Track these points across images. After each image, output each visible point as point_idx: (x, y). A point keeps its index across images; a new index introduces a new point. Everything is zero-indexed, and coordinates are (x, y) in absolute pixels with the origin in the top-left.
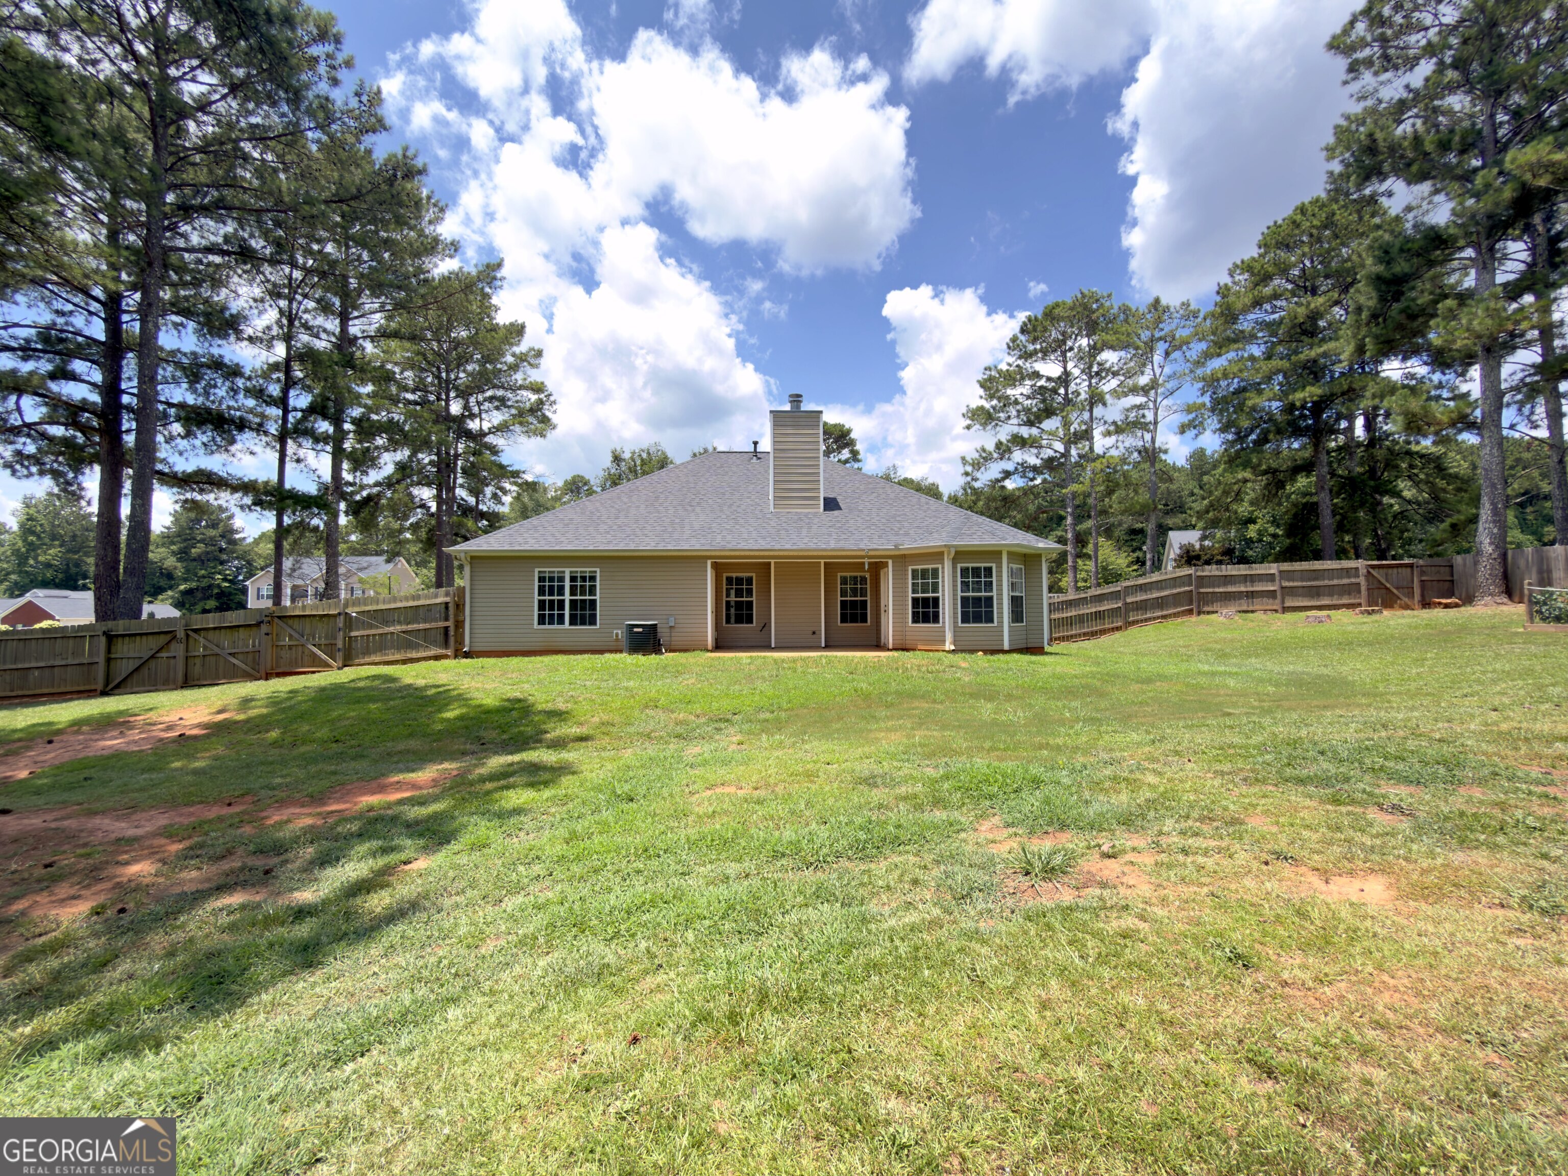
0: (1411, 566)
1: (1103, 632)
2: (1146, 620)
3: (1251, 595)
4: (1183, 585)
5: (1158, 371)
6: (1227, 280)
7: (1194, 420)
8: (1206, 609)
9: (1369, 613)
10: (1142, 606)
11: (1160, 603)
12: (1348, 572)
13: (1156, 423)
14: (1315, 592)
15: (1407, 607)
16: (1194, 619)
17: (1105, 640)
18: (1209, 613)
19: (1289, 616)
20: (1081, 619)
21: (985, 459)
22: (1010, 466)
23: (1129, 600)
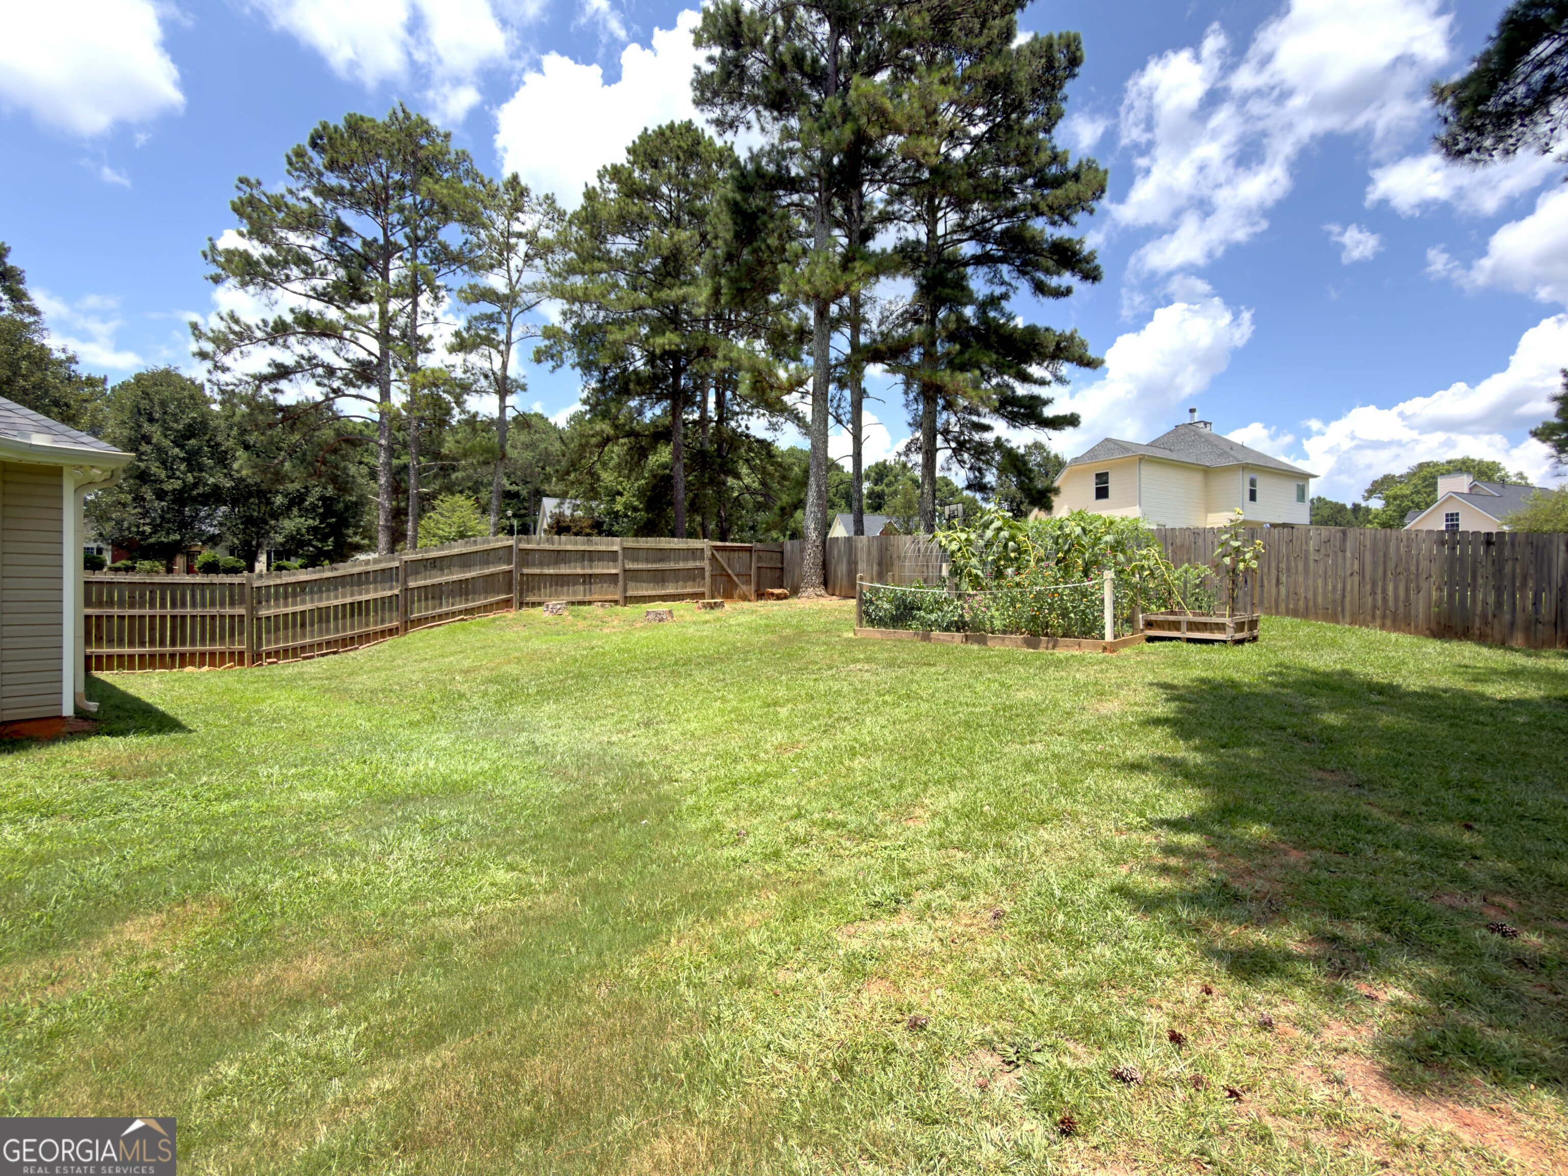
0: (749, 550)
1: (365, 638)
2: (441, 617)
3: (588, 579)
4: (499, 561)
5: (515, 276)
6: (595, 183)
7: (550, 347)
8: (531, 599)
9: (712, 607)
10: (435, 593)
11: (463, 589)
12: (695, 554)
13: (508, 343)
14: (660, 577)
15: (745, 598)
16: (511, 614)
17: (363, 652)
18: (534, 605)
19: (631, 611)
20: (323, 615)
21: (240, 336)
22: (288, 359)
23: (412, 584)
